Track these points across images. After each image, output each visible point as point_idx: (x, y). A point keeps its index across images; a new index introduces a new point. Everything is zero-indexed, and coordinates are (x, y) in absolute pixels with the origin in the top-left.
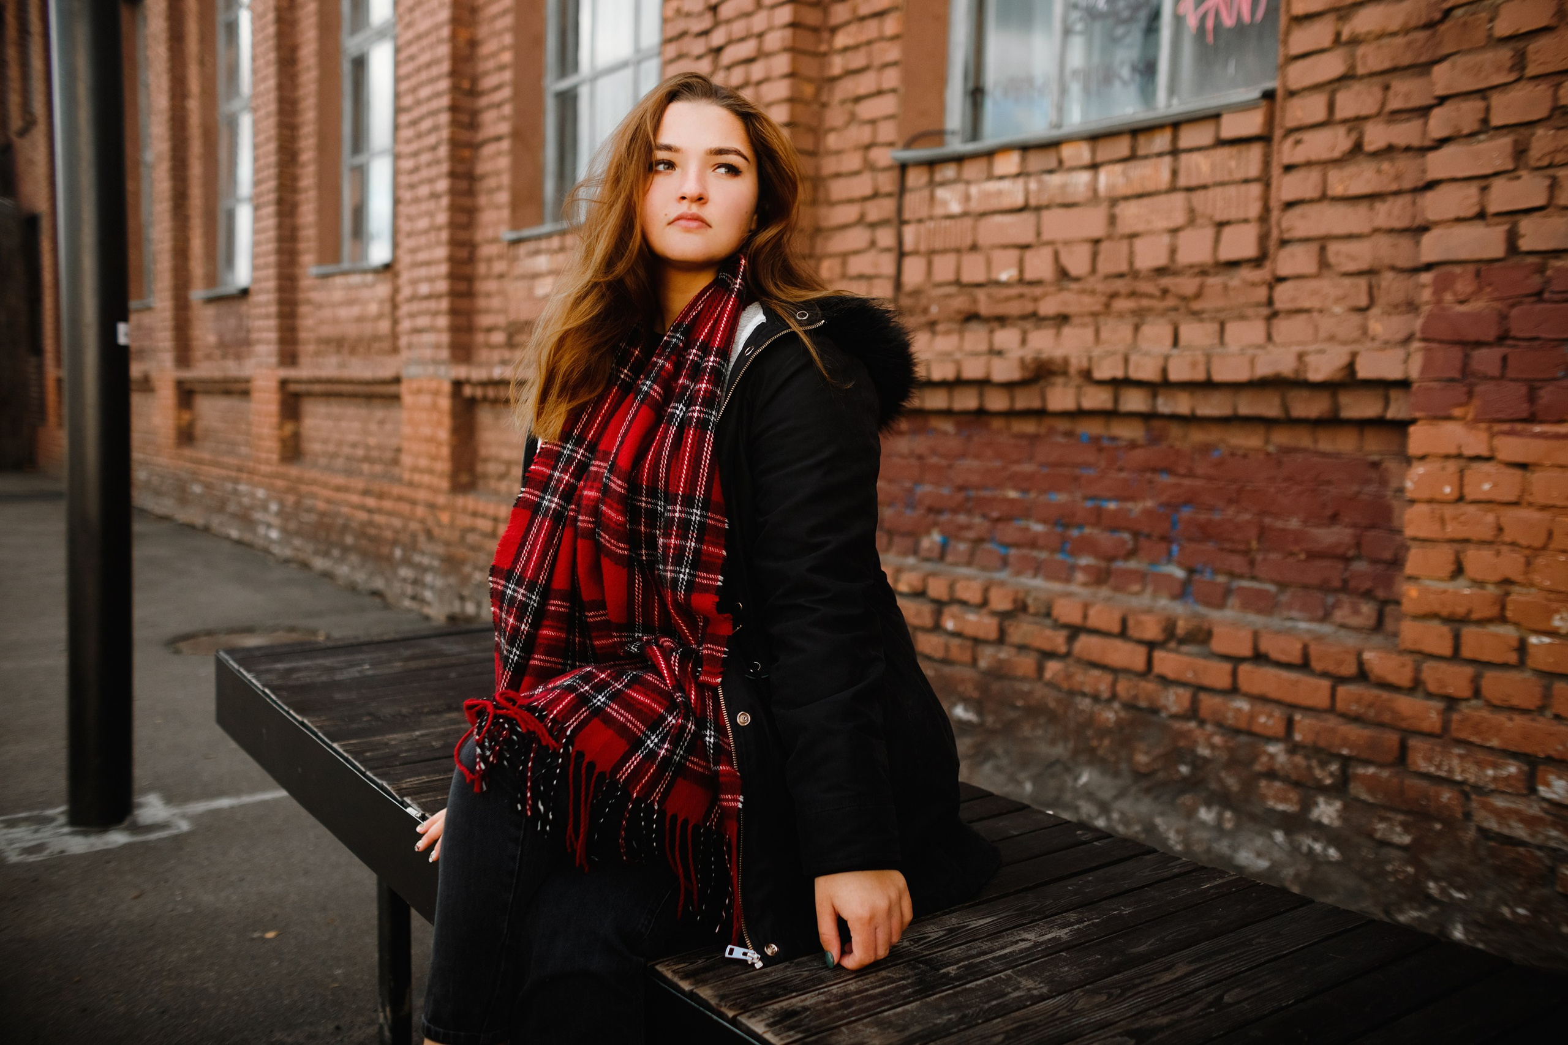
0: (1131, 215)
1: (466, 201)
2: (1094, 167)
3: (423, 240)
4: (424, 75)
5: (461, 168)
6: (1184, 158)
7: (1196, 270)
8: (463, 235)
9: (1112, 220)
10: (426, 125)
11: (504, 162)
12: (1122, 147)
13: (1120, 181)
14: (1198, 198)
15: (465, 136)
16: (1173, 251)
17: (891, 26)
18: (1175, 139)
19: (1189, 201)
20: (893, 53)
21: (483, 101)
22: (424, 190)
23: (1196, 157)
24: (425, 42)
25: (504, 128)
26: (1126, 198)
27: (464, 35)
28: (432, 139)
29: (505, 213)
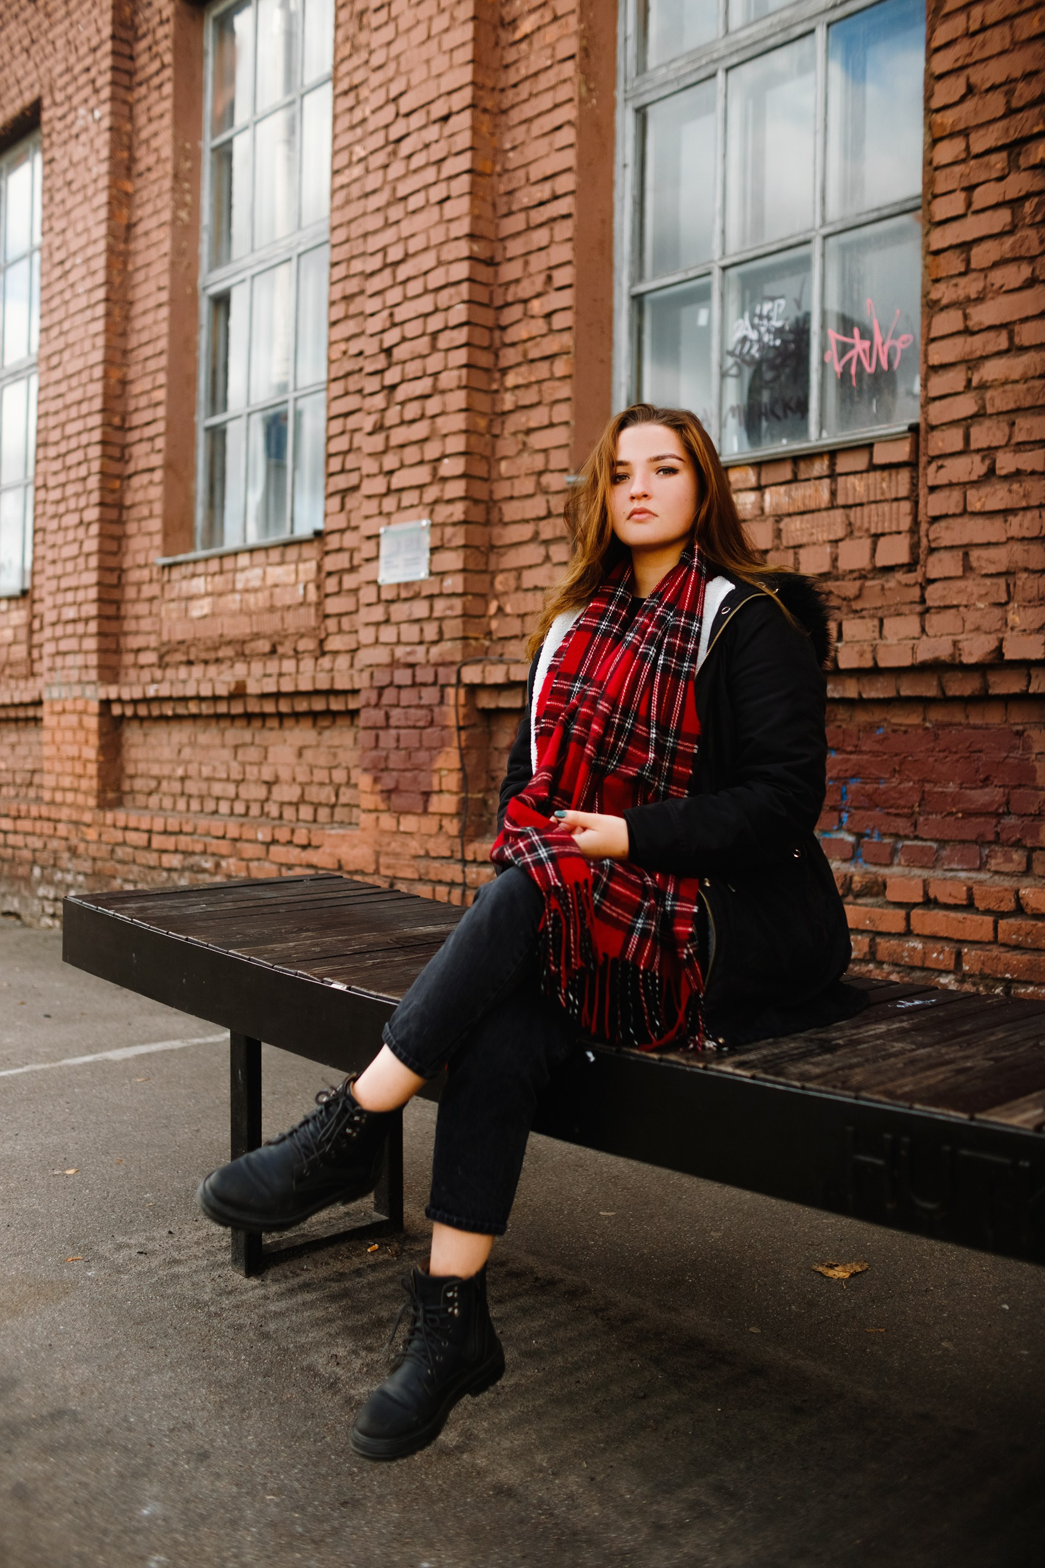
0: (795, 529)
1: (115, 529)
2: (759, 488)
3: (70, 566)
4: (73, 412)
5: (110, 499)
6: (841, 480)
7: (856, 575)
8: (111, 562)
9: (778, 533)
10: (72, 459)
11: (156, 492)
12: (786, 472)
13: (785, 500)
14: (855, 514)
15: (115, 468)
16: (835, 560)
17: (561, 367)
18: (832, 465)
19: (848, 516)
20: (564, 391)
21: (134, 436)
22: (72, 519)
23: (851, 479)
24: (74, 382)
25: (157, 460)
26: (790, 515)
27: (116, 374)
28: (83, 471)
29: (158, 540)
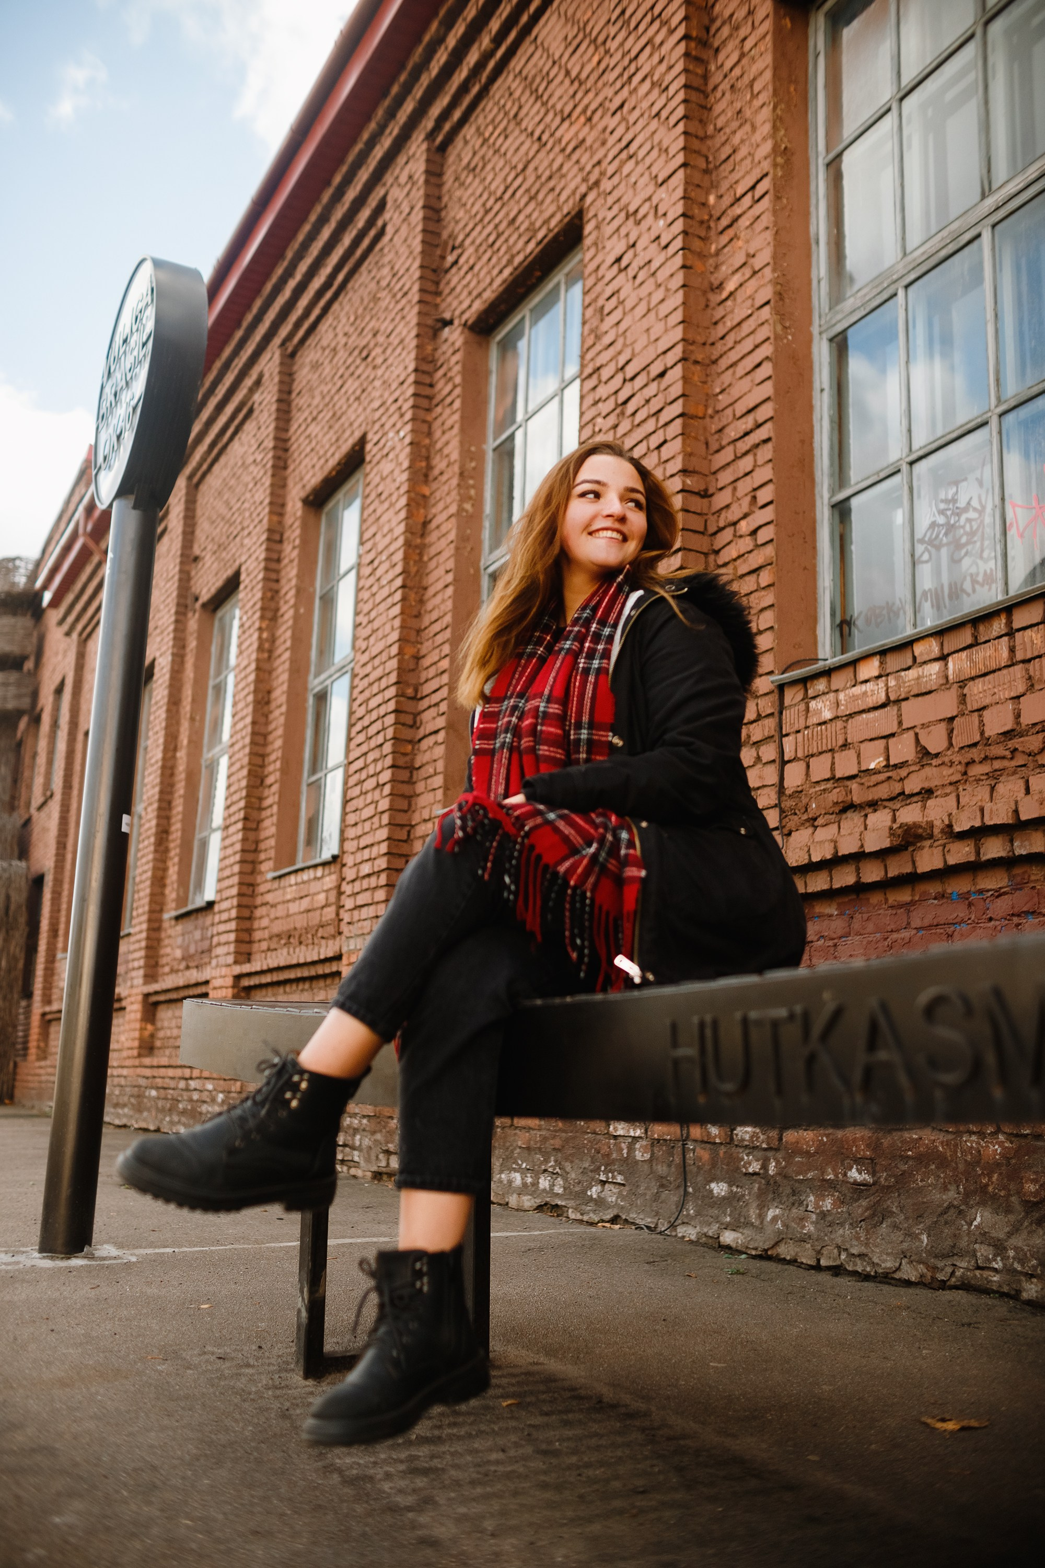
0: (978, 692)
1: (406, 789)
2: (943, 658)
3: (367, 826)
4: (375, 689)
5: (401, 761)
6: (1018, 635)
7: (1038, 728)
8: (401, 819)
9: (963, 699)
10: (372, 730)
11: (440, 751)
12: (966, 637)
13: (966, 665)
14: (1034, 667)
15: (407, 734)
16: (1018, 716)
17: (765, 578)
18: (1009, 622)
19: (1027, 670)
21: (425, 703)
22: (371, 783)
23: (1028, 632)
24: (377, 662)
25: (441, 722)
26: (973, 679)
27: (410, 651)
28: (380, 739)
29: (439, 794)
